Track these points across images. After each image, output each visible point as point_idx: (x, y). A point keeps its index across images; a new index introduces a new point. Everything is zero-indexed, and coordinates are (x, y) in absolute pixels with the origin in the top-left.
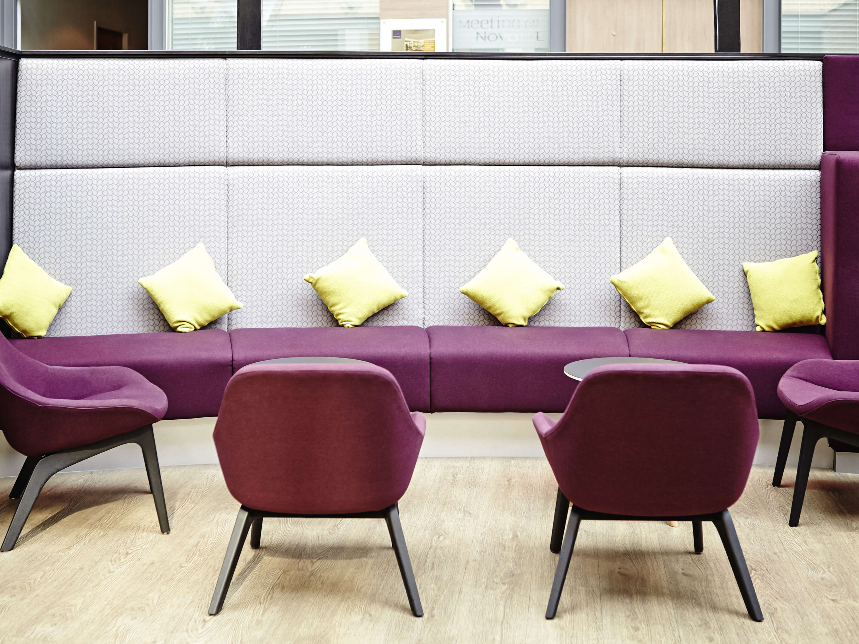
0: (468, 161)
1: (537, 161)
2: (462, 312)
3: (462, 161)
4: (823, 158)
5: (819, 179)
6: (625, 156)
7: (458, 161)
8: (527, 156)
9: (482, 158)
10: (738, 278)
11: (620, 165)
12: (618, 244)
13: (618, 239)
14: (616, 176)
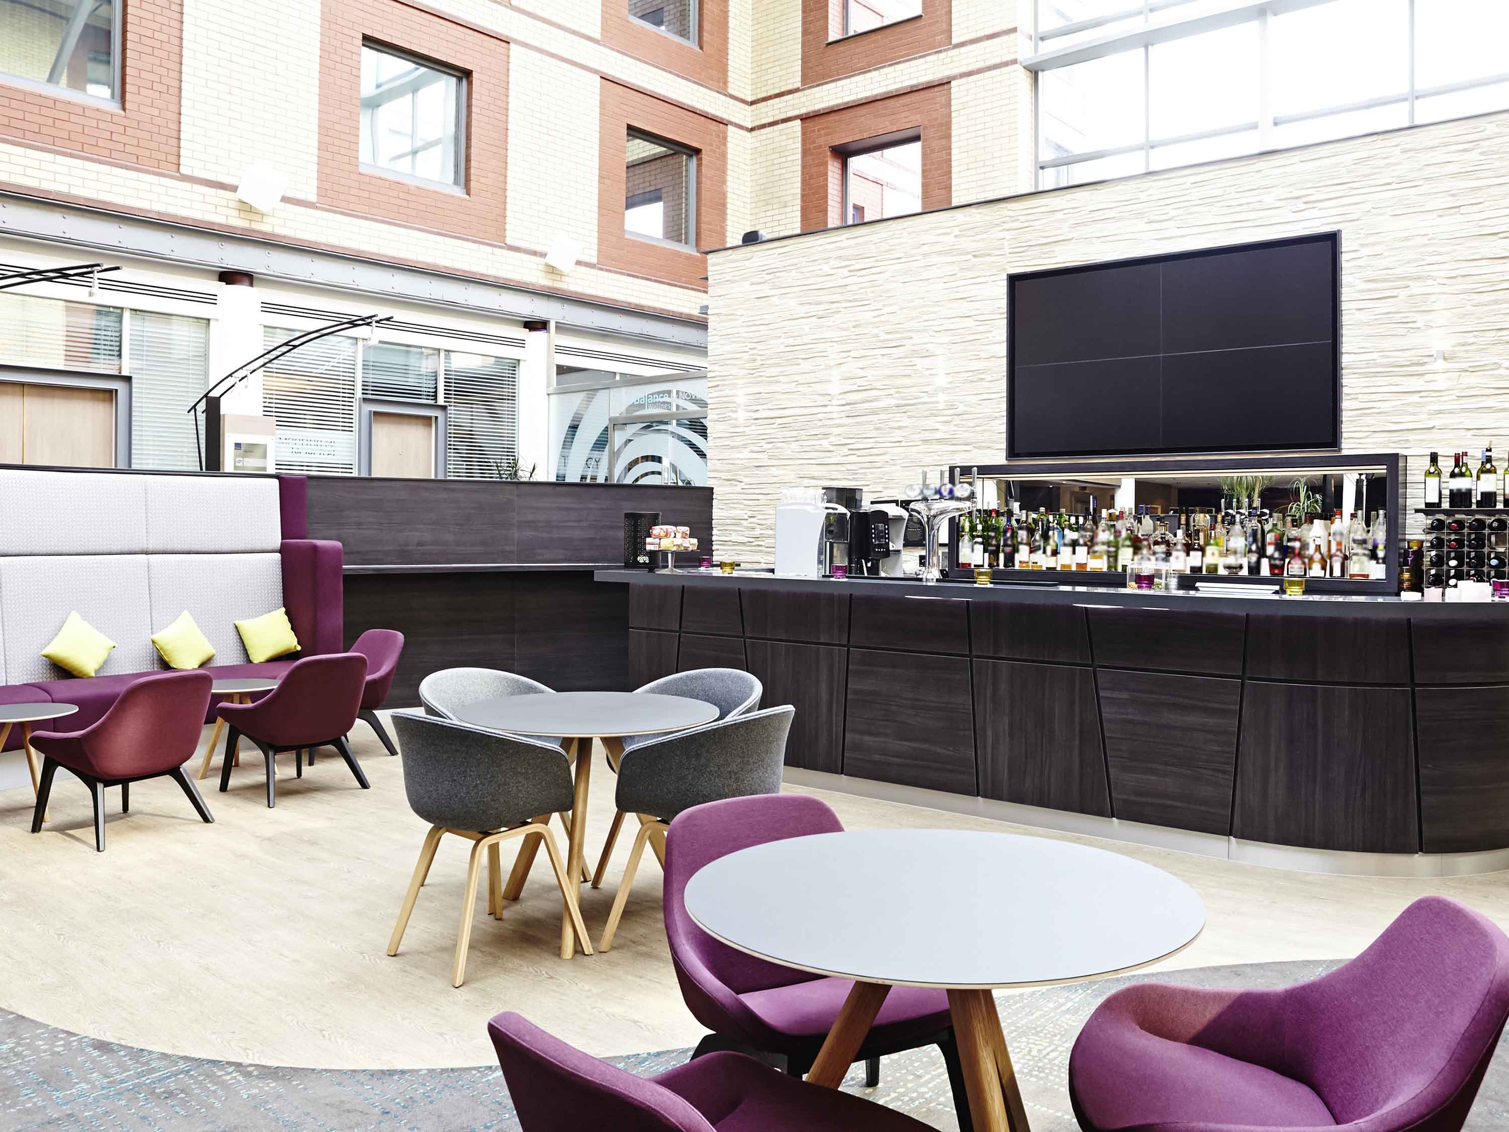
0: (34, 552)
1: (87, 552)
2: (37, 672)
3: (29, 553)
4: (282, 544)
5: (280, 558)
6: (151, 547)
7: (26, 553)
8: (79, 548)
9: (44, 551)
10: (233, 629)
11: (147, 553)
12: (149, 612)
13: (149, 608)
14: (146, 561)
